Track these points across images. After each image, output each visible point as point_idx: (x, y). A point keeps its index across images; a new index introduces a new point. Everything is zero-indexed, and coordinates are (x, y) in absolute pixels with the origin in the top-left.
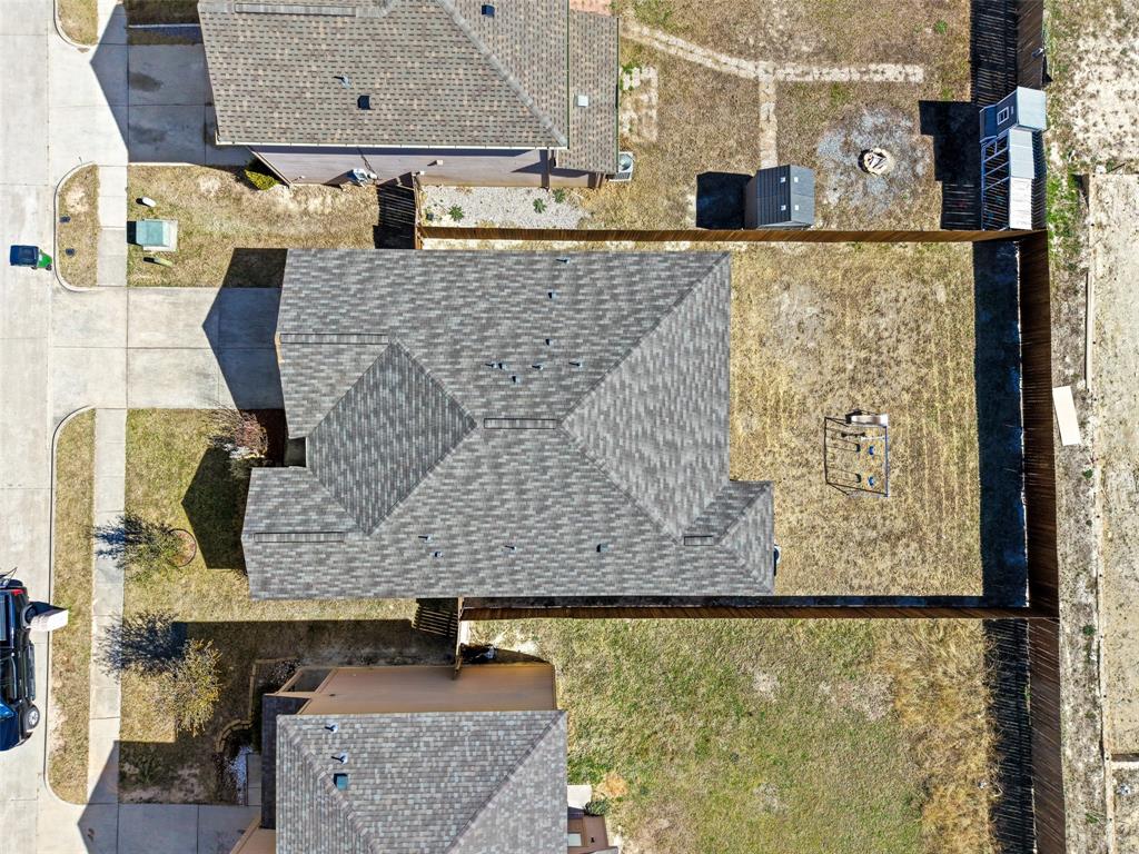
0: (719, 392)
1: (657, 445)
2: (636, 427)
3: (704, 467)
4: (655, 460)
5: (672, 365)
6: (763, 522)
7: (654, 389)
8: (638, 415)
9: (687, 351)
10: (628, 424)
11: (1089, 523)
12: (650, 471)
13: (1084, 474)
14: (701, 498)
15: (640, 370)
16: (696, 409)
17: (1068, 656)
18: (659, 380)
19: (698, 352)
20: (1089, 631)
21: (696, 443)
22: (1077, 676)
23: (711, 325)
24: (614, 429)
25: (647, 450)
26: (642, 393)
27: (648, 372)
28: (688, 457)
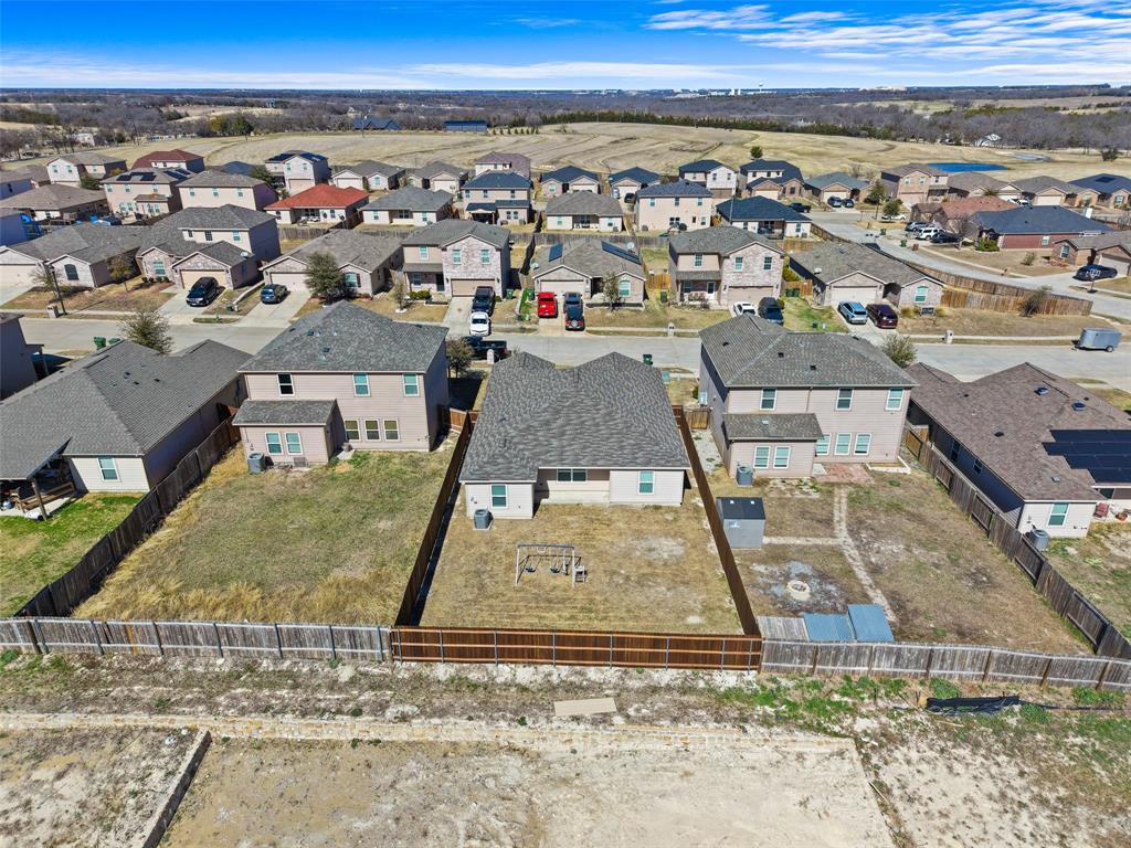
0: (597, 460)
1: (564, 426)
2: (573, 416)
3: (549, 452)
4: (554, 425)
5: (612, 434)
6: (510, 473)
7: (597, 425)
8: (581, 417)
9: (622, 442)
10: (576, 412)
11: (470, 718)
12: (547, 423)
13: (523, 719)
14: (528, 450)
15: (607, 418)
16: (585, 448)
17: (336, 697)
18: (603, 427)
19: (622, 448)
20: (357, 713)
21: (564, 447)
22: (313, 702)
23: (640, 455)
24: (573, 405)
25: (560, 422)
26: (594, 419)
27: (607, 421)
28: (555, 443)
